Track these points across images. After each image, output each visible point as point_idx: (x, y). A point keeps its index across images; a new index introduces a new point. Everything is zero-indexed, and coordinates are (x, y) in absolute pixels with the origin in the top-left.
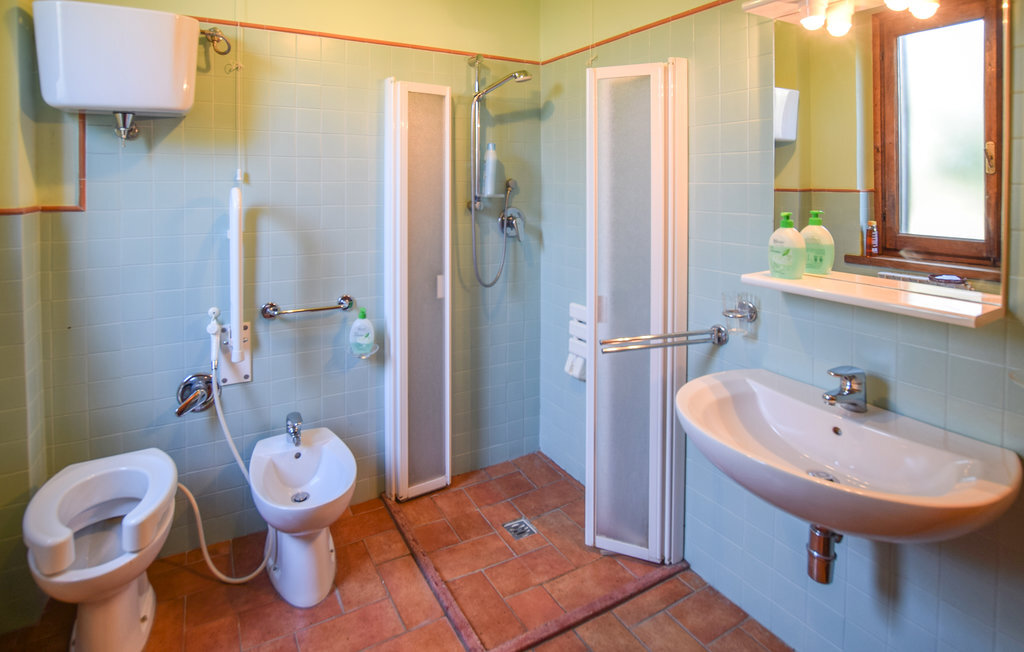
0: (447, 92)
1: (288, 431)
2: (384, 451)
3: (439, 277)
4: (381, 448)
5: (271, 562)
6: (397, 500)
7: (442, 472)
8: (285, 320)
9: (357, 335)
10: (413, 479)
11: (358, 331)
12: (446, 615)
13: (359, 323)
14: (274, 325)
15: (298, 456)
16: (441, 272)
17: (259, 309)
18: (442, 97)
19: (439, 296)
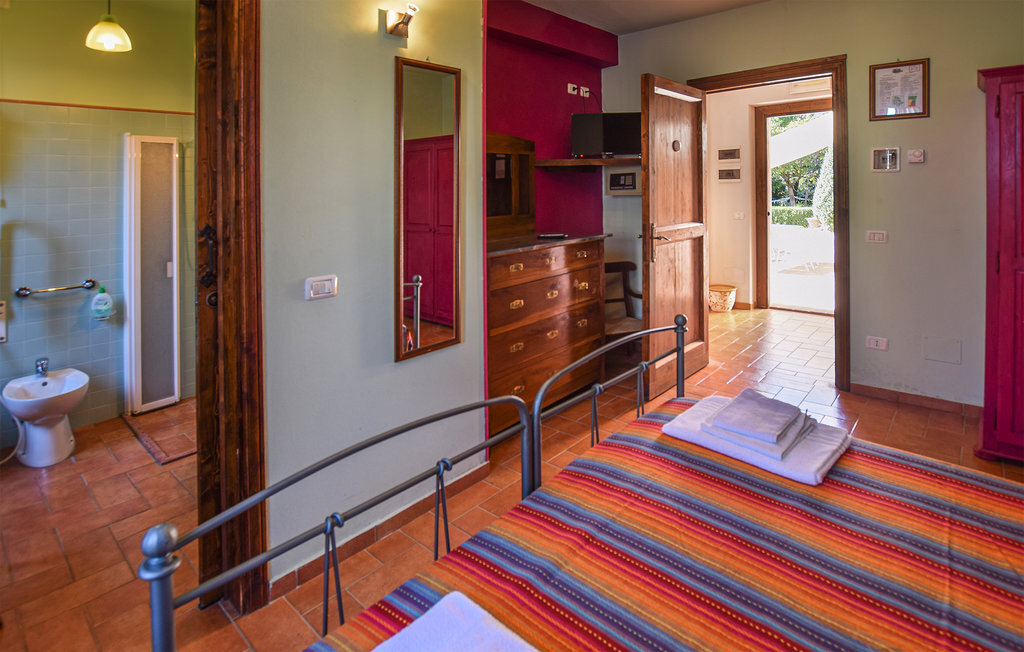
0: (174, 141)
1: (38, 372)
2: (123, 384)
3: (169, 264)
4: (121, 381)
5: (20, 452)
6: (133, 415)
7: (173, 394)
8: (36, 299)
9: (97, 304)
10: (145, 399)
11: (100, 302)
12: (149, 452)
13: (100, 296)
14: (25, 302)
15: (45, 384)
16: (171, 260)
17: (13, 292)
18: (172, 144)
19: (169, 275)
